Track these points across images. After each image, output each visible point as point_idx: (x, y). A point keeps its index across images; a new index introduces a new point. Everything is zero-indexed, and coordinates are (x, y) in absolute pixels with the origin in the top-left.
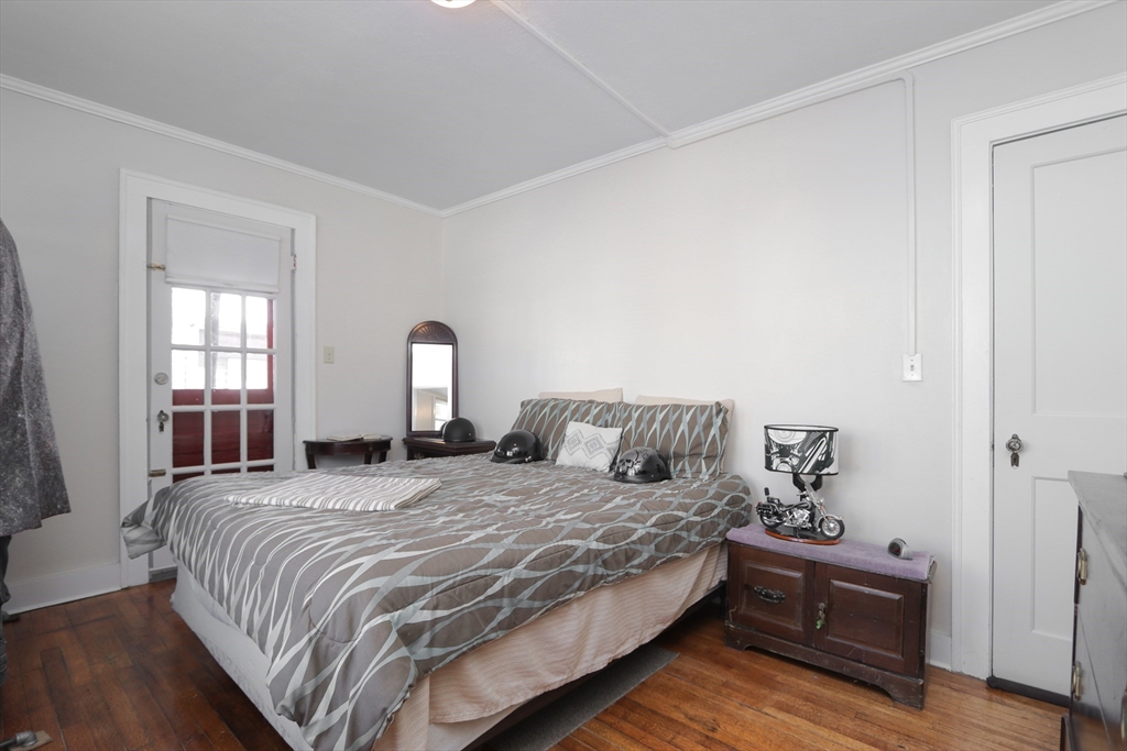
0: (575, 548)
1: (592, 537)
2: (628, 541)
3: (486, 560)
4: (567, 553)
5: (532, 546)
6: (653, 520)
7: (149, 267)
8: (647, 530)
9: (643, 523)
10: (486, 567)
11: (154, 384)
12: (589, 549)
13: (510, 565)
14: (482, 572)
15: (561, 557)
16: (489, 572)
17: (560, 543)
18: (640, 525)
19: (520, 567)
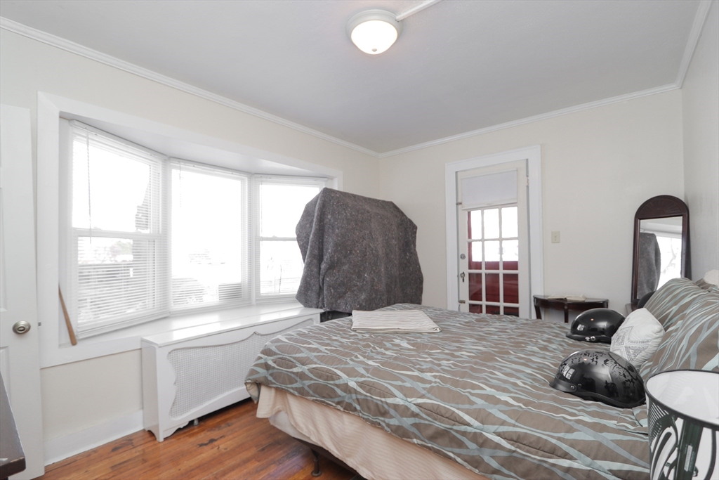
0: (339, 377)
1: (355, 379)
2: (383, 399)
3: (297, 355)
4: (332, 376)
5: (319, 362)
6: (420, 401)
7: (457, 204)
8: (407, 404)
9: (405, 395)
10: (295, 358)
11: (460, 259)
12: (347, 384)
13: (303, 364)
14: (292, 359)
15: (327, 376)
16: (295, 361)
17: (333, 369)
18: (402, 396)
19: (306, 367)
